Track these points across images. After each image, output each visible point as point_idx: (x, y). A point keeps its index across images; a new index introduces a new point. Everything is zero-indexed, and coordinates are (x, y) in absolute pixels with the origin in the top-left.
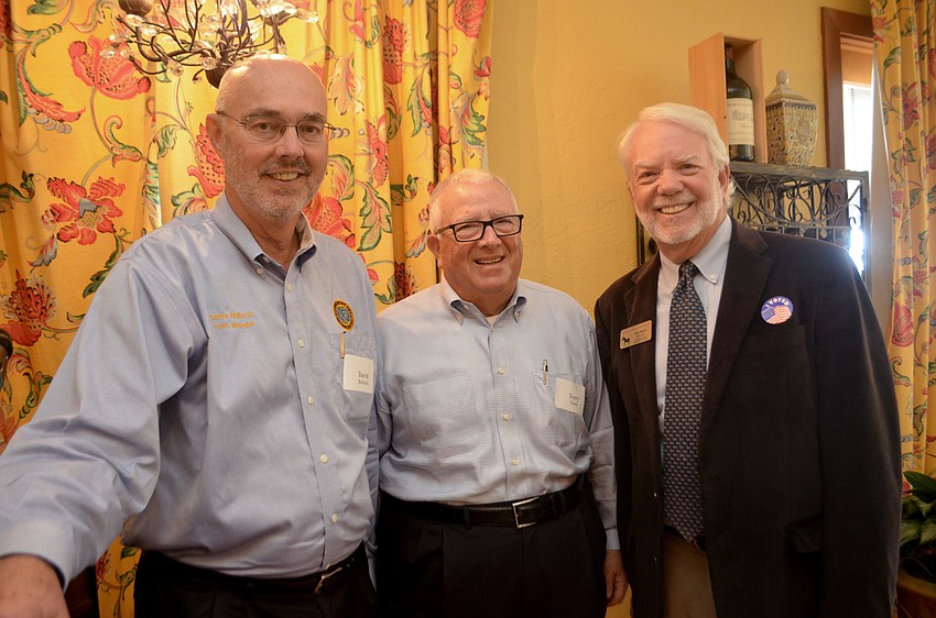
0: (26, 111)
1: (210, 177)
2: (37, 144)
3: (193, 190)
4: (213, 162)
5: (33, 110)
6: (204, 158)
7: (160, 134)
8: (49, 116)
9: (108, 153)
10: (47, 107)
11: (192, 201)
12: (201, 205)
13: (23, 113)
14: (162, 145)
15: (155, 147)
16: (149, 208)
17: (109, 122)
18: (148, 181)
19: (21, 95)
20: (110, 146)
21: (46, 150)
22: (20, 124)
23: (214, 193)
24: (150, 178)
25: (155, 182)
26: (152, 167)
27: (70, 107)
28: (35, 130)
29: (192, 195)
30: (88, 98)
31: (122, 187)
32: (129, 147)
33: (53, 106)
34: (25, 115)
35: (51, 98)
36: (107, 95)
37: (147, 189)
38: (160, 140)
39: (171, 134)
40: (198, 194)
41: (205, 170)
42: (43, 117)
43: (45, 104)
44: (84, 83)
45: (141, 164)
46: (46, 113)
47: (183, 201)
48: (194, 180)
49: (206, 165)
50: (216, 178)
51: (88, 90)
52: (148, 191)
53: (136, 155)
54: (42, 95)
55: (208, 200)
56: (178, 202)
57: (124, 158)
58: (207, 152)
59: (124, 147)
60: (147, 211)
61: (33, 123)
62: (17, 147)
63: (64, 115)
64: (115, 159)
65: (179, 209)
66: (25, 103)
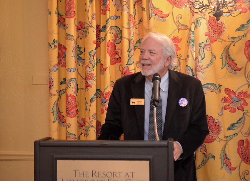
0: (152, 15)
1: (212, 35)
2: (154, 26)
3: (206, 41)
4: (214, 30)
5: (154, 15)
6: (210, 28)
7: (195, 21)
8: (159, 16)
9: (177, 28)
10: (158, 13)
11: (206, 45)
12: (209, 46)
13: (150, 16)
14: (196, 25)
15: (193, 25)
16: (190, 47)
17: (178, 17)
18: (190, 37)
19: (150, 9)
20: (178, 25)
21: (157, 28)
22: (150, 19)
23: (213, 41)
24: (191, 36)
25: (193, 38)
26: (192, 32)
27: (165, 12)
28: (154, 21)
29: (206, 43)
30: (171, 9)
31: (181, 40)
32: (184, 25)
33: (160, 13)
34: (151, 16)
35: (159, 9)
36: (177, 7)
37: (189, 40)
38: (196, 23)
39: (199, 21)
40: (208, 43)
41: (210, 33)
42: (157, 17)
43: (158, 12)
44: (170, 4)
45: (187, 31)
46: (158, 15)
47: (203, 45)
48: (207, 37)
49: (211, 31)
50: (214, 36)
51: (171, 6)
52: (190, 41)
53: (186, 28)
54: (157, 9)
55: (212, 44)
56: (201, 45)
57: (182, 29)
58: (212, 26)
59: (182, 25)
60: (190, 49)
61: (154, 19)
62: (148, 27)
63: (163, 15)
64: (179, 30)
65: (201, 48)
66: (152, 12)
